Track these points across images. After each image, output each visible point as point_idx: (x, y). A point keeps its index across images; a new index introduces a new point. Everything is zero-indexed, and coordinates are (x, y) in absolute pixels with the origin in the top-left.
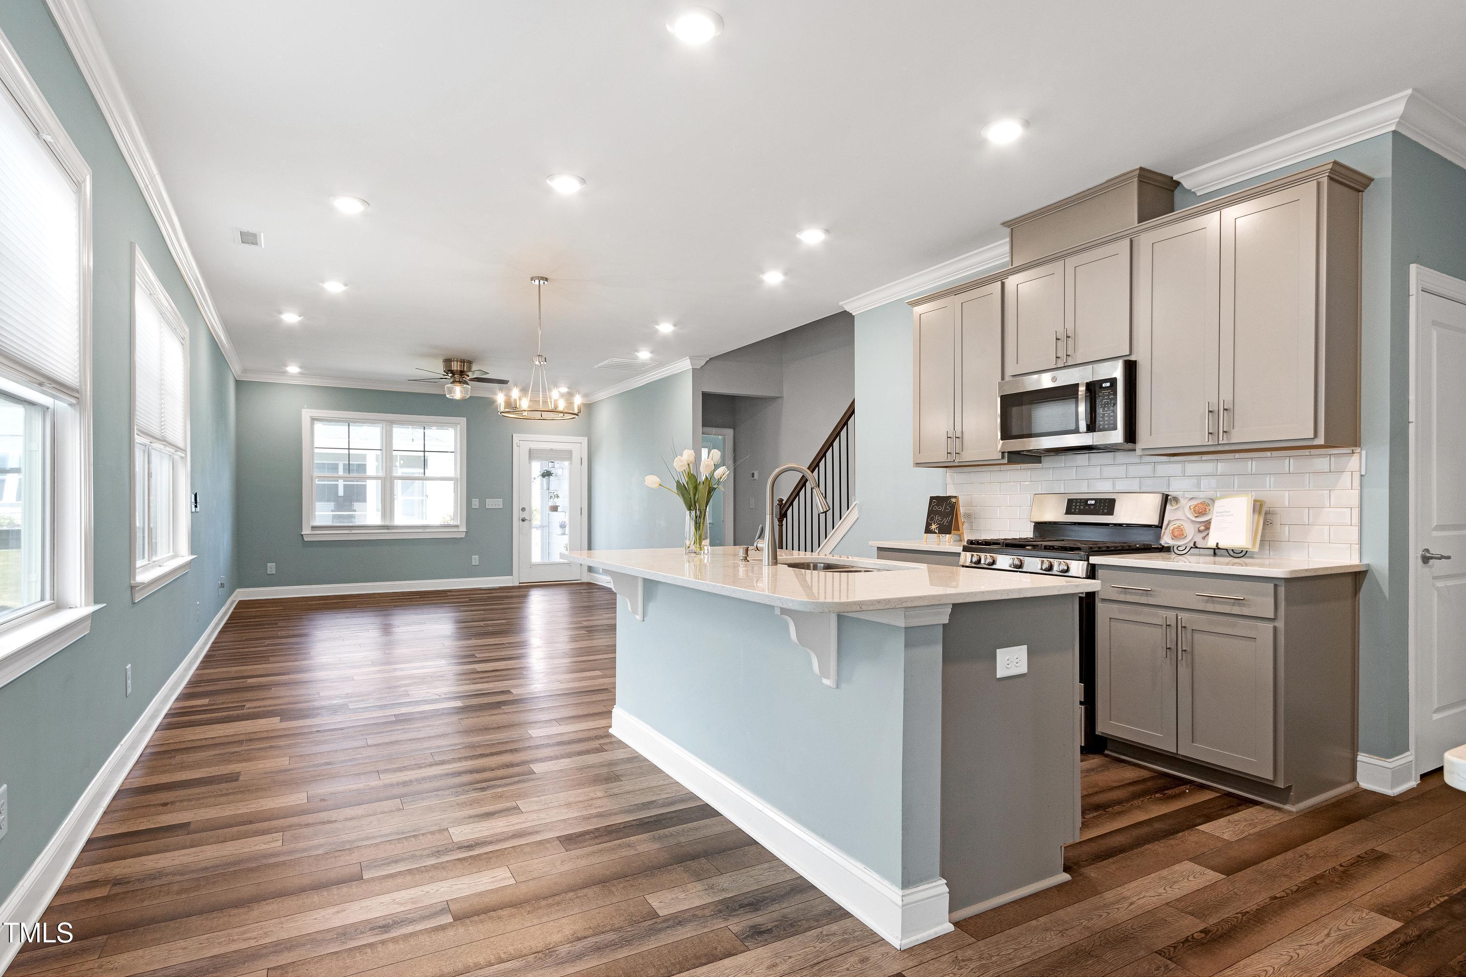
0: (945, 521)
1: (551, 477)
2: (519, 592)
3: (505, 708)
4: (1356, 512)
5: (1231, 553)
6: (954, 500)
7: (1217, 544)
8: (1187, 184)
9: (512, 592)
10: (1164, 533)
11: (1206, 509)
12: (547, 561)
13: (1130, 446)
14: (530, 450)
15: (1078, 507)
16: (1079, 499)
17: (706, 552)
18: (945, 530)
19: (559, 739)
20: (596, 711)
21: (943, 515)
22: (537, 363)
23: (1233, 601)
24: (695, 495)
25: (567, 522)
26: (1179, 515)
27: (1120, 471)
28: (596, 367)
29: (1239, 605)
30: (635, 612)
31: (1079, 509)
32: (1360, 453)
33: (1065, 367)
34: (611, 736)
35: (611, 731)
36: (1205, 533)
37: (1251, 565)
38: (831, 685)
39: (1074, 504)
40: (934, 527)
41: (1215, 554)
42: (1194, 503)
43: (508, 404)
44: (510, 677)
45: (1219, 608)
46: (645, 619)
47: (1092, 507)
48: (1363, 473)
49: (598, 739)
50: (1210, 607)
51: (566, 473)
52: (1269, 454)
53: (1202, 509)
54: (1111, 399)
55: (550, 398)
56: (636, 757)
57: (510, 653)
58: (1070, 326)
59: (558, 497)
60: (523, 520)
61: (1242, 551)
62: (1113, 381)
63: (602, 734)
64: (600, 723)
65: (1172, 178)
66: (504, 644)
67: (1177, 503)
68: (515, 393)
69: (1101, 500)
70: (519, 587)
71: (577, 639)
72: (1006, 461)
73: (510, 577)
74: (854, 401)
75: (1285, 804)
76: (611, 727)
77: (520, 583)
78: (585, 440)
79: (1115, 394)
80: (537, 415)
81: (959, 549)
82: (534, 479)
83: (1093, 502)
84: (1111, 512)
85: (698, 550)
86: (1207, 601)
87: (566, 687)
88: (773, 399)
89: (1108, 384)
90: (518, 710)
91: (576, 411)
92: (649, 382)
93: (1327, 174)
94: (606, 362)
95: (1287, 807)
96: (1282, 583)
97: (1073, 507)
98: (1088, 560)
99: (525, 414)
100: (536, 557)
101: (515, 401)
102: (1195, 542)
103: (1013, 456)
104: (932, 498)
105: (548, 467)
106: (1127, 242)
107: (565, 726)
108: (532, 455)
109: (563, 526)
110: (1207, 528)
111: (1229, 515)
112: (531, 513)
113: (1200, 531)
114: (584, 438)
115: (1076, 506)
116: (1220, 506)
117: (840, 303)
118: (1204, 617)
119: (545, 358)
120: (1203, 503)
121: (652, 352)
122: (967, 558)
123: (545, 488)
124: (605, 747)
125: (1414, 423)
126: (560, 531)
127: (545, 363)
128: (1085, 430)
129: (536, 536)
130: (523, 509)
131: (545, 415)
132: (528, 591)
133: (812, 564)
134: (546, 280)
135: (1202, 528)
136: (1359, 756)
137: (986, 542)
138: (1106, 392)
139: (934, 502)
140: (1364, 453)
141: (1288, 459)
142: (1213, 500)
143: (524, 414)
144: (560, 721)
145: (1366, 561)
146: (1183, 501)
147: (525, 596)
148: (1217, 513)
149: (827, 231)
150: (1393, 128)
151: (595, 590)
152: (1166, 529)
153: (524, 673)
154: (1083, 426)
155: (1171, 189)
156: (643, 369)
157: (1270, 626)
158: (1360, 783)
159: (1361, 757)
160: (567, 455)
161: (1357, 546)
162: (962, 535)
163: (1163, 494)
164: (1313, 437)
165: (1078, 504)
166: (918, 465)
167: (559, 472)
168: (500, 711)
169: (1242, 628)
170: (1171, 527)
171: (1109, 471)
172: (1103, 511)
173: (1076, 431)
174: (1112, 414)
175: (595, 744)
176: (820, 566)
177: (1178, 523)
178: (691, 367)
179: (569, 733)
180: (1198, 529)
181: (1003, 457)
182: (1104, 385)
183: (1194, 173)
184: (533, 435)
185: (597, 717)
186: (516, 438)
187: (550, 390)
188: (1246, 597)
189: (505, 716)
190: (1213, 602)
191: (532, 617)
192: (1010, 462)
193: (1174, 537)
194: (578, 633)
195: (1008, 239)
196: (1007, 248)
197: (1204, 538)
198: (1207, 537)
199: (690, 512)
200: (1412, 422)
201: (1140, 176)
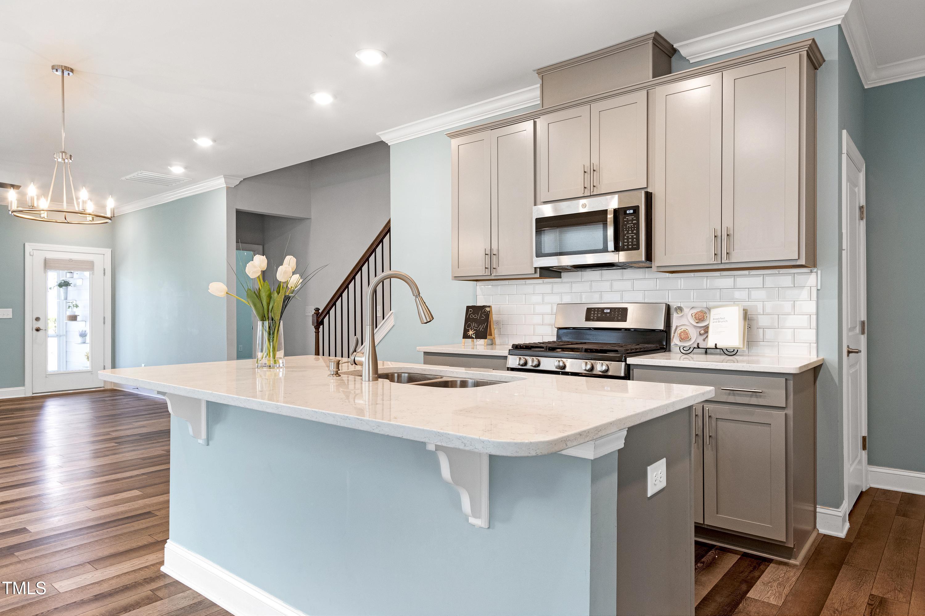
0: (481, 328)
1: (69, 287)
2: (32, 403)
3: (21, 555)
4: (814, 317)
5: (727, 353)
6: (488, 309)
7: (716, 344)
8: (683, 52)
9: (23, 404)
10: (674, 336)
11: (704, 316)
12: (63, 370)
13: (648, 264)
14: (45, 260)
15: (596, 315)
16: (596, 308)
17: (281, 365)
18: (483, 334)
19: (97, 590)
20: (140, 544)
21: (479, 322)
22: (60, 160)
23: (751, 393)
24: (268, 304)
25: (88, 332)
26: (684, 321)
27: (627, 285)
28: (123, 178)
29: (757, 397)
30: (197, 435)
31: (597, 317)
32: (817, 272)
33: (590, 196)
34: (165, 576)
35: (163, 569)
36: (705, 336)
37: (743, 361)
38: (483, 526)
39: (592, 312)
40: (471, 333)
41: (706, 353)
42: (694, 311)
43: (21, 202)
44: (25, 509)
45: (739, 400)
46: (210, 443)
47: (608, 315)
48: (819, 288)
49: (148, 583)
50: (731, 399)
51: (87, 283)
52: (746, 272)
53: (701, 317)
54: (634, 224)
55: (77, 199)
56: (200, 603)
57: (24, 477)
58: (595, 160)
59: (77, 306)
60: (38, 330)
61: (734, 350)
62: (636, 209)
63: (153, 576)
64: (150, 559)
65: (673, 46)
66: (15, 466)
67: (681, 311)
68: (32, 190)
69: (615, 309)
70: (33, 398)
71: (107, 453)
72: (538, 275)
73: (21, 388)
74: (389, 222)
75: (790, 559)
76: (162, 563)
77: (33, 394)
78: (108, 252)
79: (638, 219)
80: (60, 217)
81: (505, 353)
82: (50, 288)
83: (609, 311)
84: (624, 320)
85: (272, 362)
86: (729, 394)
87: (99, 515)
88: (301, 220)
89: (632, 211)
90: (37, 555)
91: (109, 215)
92: (180, 198)
93: (807, 49)
94: (135, 174)
95: (792, 561)
96: (791, 378)
97: (592, 315)
98: (625, 361)
99: (44, 215)
100: (52, 366)
101: (32, 199)
102: (698, 344)
103: (544, 271)
104: (468, 308)
105: (65, 276)
106: (644, 92)
107: (103, 570)
108: (48, 265)
109: (83, 335)
110: (706, 332)
111: (724, 321)
112: (46, 324)
113: (700, 334)
114: (109, 249)
115: (594, 314)
116: (714, 314)
117: (377, 134)
118: (727, 407)
119: (71, 156)
120: (701, 312)
121: (186, 168)
122: (514, 361)
123: (63, 298)
124: (160, 594)
125: (846, 250)
126: (80, 340)
127: (70, 161)
128: (613, 249)
129: (52, 345)
130: (38, 319)
131: (70, 218)
132: (44, 402)
133: (396, 375)
134: (72, 70)
135: (702, 332)
136: (817, 508)
137: (526, 346)
138: (630, 218)
139: (471, 311)
140: (819, 272)
141: (762, 276)
142: (709, 310)
143: (42, 216)
144: (96, 562)
145: (821, 358)
146: (686, 310)
147: (41, 408)
148: (714, 319)
149: (385, 54)
150: (839, 22)
151: (121, 397)
152: (674, 333)
153: (45, 502)
154: (611, 245)
155: (670, 55)
156: (174, 184)
157: (782, 413)
158: (820, 530)
159: (819, 509)
160: (89, 266)
161: (815, 345)
162: (494, 339)
163: (666, 304)
164: (797, 259)
165: (596, 312)
166: (456, 278)
167: (79, 282)
168: (15, 560)
169: (759, 415)
170: (679, 331)
171: (618, 285)
172: (617, 318)
173: (605, 250)
174: (635, 236)
175: (145, 591)
176: (404, 376)
177: (684, 328)
178: (225, 185)
179: (109, 579)
180: (699, 332)
181: (536, 272)
182: (628, 212)
183: (690, 43)
184: (51, 245)
185: (142, 552)
186: (29, 247)
187: (76, 189)
188: (764, 390)
189: (19, 566)
190: (734, 395)
191: (47, 431)
192: (542, 276)
193: (682, 340)
194: (107, 445)
195: (539, 85)
196: (538, 93)
197: (704, 340)
198: (706, 340)
199: (263, 323)
200: (844, 250)
201: (654, 39)
